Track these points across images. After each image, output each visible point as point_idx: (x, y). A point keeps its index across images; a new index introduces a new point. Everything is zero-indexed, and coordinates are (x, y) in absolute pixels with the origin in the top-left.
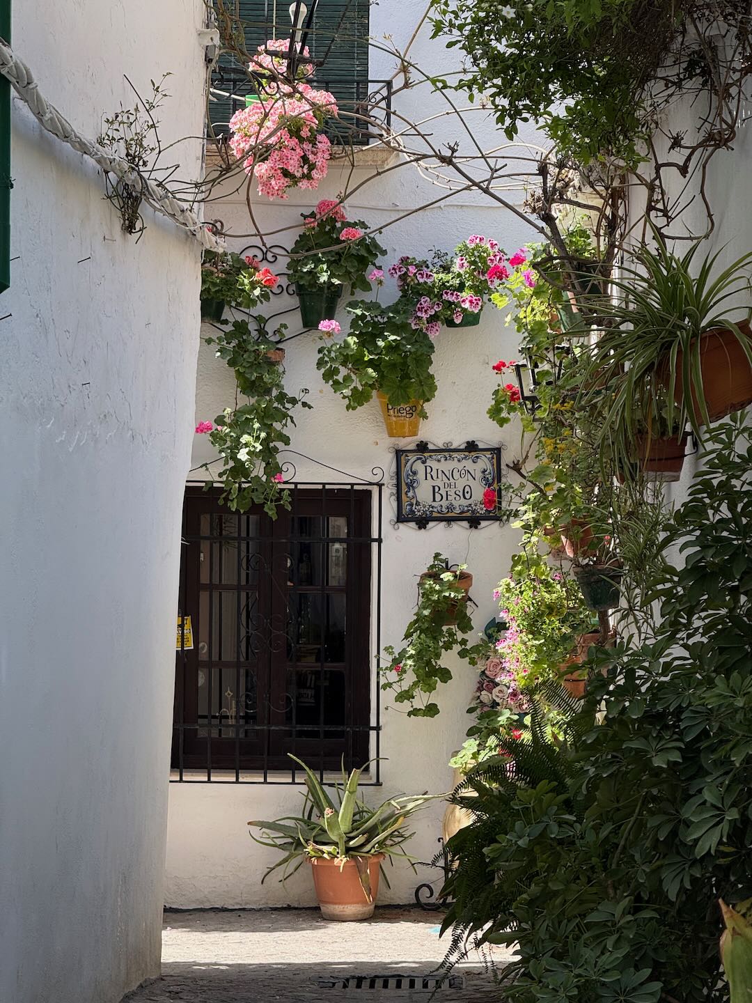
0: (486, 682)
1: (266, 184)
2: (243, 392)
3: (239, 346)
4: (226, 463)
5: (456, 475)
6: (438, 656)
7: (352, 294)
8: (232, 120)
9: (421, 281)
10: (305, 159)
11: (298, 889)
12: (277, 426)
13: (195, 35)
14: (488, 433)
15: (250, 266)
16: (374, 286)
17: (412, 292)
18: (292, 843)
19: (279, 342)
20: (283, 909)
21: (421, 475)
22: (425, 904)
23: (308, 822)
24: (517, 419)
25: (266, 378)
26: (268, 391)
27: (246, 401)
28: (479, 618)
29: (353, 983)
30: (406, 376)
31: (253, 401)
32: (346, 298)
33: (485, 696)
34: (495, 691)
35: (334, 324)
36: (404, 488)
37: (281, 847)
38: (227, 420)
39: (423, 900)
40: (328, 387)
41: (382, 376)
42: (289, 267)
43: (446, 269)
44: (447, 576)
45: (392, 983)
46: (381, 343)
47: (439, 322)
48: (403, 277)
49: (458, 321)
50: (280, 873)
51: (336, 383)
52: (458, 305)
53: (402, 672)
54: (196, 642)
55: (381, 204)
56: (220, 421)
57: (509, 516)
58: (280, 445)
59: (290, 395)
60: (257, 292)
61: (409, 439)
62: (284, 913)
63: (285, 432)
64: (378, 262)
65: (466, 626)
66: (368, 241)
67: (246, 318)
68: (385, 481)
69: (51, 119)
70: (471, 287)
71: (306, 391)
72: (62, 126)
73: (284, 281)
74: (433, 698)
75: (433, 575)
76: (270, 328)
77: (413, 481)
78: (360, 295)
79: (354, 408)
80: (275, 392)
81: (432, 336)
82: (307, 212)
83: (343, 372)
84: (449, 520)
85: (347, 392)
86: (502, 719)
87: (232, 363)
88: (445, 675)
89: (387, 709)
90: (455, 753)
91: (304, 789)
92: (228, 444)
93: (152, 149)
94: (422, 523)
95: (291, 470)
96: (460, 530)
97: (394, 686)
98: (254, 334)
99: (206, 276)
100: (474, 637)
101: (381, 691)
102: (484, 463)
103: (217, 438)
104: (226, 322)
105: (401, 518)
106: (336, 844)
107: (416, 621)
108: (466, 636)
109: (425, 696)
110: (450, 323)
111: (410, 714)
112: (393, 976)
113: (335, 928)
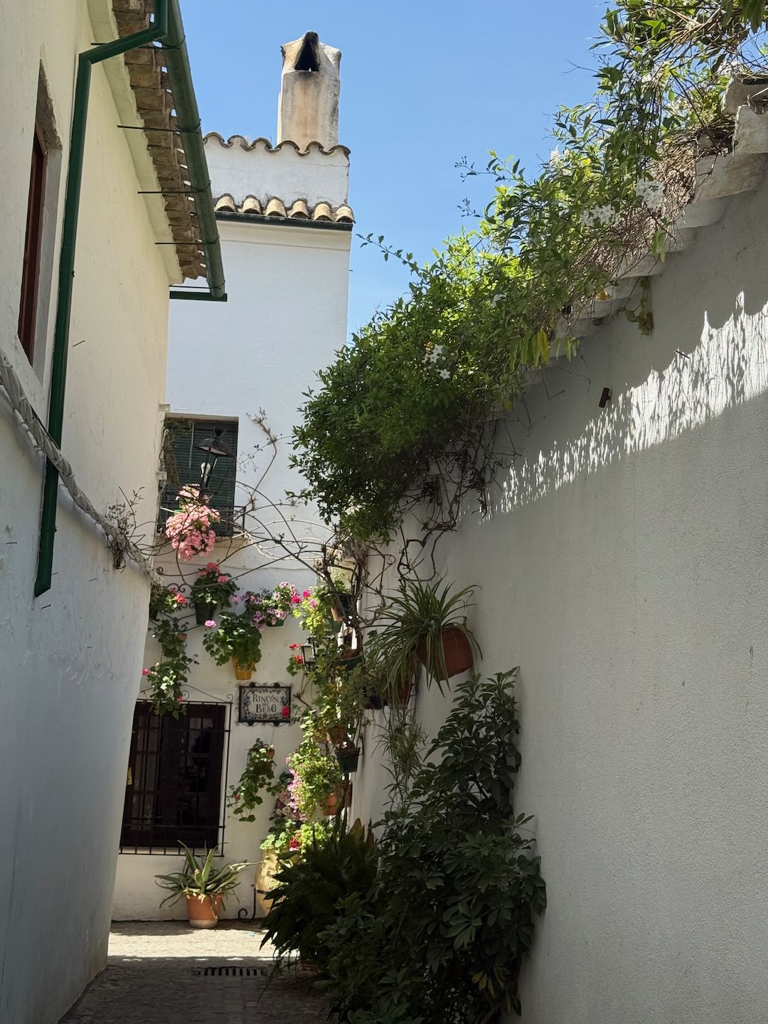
0: (280, 805)
1: (183, 553)
2: (165, 655)
3: (164, 632)
4: (155, 690)
5: (269, 700)
6: (256, 791)
7: (222, 608)
8: (168, 521)
9: (257, 603)
10: (203, 541)
11: (178, 912)
12: (181, 672)
13: (154, 474)
14: (284, 678)
15: (173, 593)
16: (233, 605)
17: (251, 608)
18: (177, 887)
19: (184, 631)
20: (169, 921)
21: (251, 699)
22: (244, 919)
23: (185, 875)
24: (301, 672)
25: (178, 648)
26: (178, 655)
27: (166, 660)
28: (277, 772)
29: (210, 972)
30: (246, 650)
31: (170, 659)
32: (218, 610)
33: (278, 811)
34: (284, 809)
35: (213, 623)
36: (243, 705)
37: (171, 889)
38: (157, 669)
39: (242, 917)
40: (208, 654)
41: (235, 649)
42: (191, 594)
43: (269, 598)
44: (263, 750)
45: (231, 971)
46: (235, 633)
47: (264, 624)
48: (248, 601)
49: (274, 624)
50: (170, 902)
51: (212, 652)
52: (274, 615)
53: (238, 798)
54: (133, 781)
55: (238, 566)
56: (153, 669)
57: (295, 721)
58: (182, 682)
59: (189, 658)
60: (175, 606)
61: (245, 681)
62: (170, 923)
63: (186, 676)
64: (235, 593)
65: (271, 776)
66: (231, 583)
67: (168, 618)
68: (233, 701)
69: (81, 498)
70: (281, 607)
71: (196, 656)
72: (86, 502)
73: (188, 601)
74: (253, 812)
75: (256, 749)
76: (180, 624)
77: (247, 702)
78: (226, 609)
79: (221, 665)
80: (181, 656)
81: (261, 631)
82: (201, 568)
83: (216, 646)
84: (264, 722)
85: (217, 657)
86: (288, 825)
87: (160, 641)
88: (259, 801)
89: (229, 817)
90: (263, 841)
91: (185, 858)
92: (156, 681)
93: (132, 525)
94: (251, 723)
95: (187, 695)
96: (269, 727)
97: (233, 805)
98: (172, 626)
99: (152, 595)
100: (274, 781)
101: (227, 808)
102: (283, 694)
103: (151, 678)
104: (158, 620)
105: (240, 720)
106: (200, 888)
107: (246, 773)
108: (270, 781)
109: (249, 811)
110: (270, 624)
111: (240, 820)
112: (231, 967)
113: (197, 933)
